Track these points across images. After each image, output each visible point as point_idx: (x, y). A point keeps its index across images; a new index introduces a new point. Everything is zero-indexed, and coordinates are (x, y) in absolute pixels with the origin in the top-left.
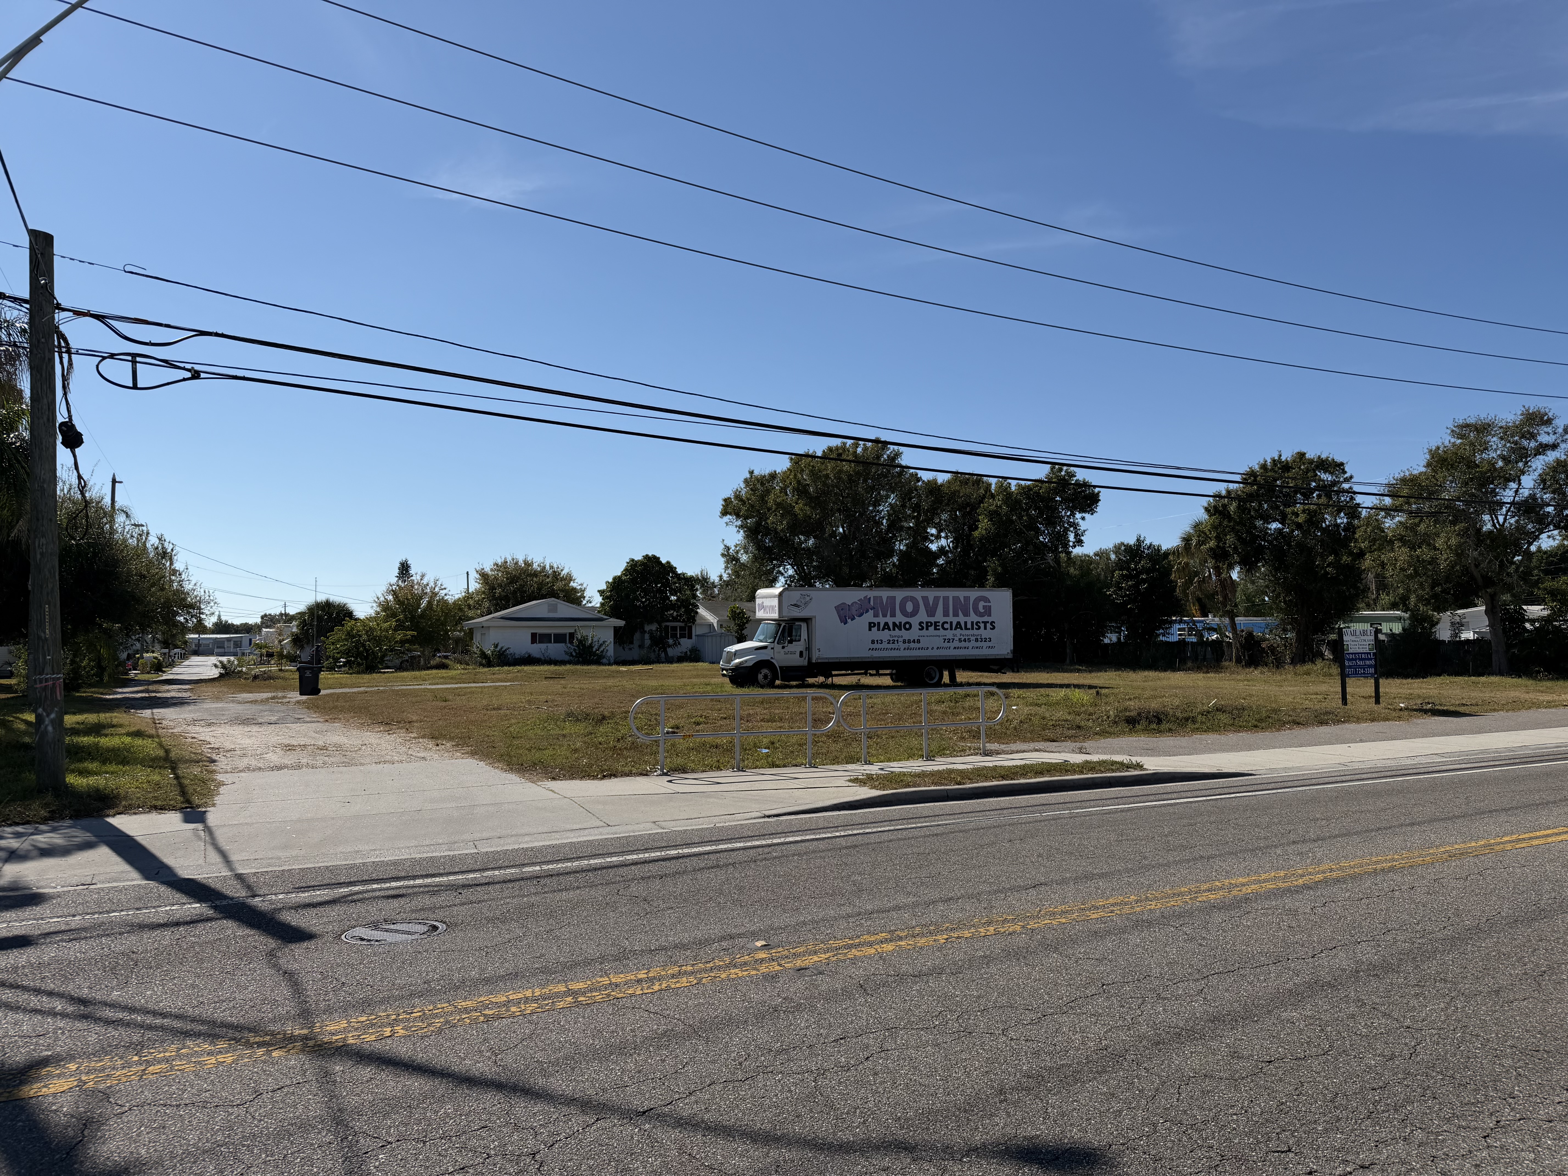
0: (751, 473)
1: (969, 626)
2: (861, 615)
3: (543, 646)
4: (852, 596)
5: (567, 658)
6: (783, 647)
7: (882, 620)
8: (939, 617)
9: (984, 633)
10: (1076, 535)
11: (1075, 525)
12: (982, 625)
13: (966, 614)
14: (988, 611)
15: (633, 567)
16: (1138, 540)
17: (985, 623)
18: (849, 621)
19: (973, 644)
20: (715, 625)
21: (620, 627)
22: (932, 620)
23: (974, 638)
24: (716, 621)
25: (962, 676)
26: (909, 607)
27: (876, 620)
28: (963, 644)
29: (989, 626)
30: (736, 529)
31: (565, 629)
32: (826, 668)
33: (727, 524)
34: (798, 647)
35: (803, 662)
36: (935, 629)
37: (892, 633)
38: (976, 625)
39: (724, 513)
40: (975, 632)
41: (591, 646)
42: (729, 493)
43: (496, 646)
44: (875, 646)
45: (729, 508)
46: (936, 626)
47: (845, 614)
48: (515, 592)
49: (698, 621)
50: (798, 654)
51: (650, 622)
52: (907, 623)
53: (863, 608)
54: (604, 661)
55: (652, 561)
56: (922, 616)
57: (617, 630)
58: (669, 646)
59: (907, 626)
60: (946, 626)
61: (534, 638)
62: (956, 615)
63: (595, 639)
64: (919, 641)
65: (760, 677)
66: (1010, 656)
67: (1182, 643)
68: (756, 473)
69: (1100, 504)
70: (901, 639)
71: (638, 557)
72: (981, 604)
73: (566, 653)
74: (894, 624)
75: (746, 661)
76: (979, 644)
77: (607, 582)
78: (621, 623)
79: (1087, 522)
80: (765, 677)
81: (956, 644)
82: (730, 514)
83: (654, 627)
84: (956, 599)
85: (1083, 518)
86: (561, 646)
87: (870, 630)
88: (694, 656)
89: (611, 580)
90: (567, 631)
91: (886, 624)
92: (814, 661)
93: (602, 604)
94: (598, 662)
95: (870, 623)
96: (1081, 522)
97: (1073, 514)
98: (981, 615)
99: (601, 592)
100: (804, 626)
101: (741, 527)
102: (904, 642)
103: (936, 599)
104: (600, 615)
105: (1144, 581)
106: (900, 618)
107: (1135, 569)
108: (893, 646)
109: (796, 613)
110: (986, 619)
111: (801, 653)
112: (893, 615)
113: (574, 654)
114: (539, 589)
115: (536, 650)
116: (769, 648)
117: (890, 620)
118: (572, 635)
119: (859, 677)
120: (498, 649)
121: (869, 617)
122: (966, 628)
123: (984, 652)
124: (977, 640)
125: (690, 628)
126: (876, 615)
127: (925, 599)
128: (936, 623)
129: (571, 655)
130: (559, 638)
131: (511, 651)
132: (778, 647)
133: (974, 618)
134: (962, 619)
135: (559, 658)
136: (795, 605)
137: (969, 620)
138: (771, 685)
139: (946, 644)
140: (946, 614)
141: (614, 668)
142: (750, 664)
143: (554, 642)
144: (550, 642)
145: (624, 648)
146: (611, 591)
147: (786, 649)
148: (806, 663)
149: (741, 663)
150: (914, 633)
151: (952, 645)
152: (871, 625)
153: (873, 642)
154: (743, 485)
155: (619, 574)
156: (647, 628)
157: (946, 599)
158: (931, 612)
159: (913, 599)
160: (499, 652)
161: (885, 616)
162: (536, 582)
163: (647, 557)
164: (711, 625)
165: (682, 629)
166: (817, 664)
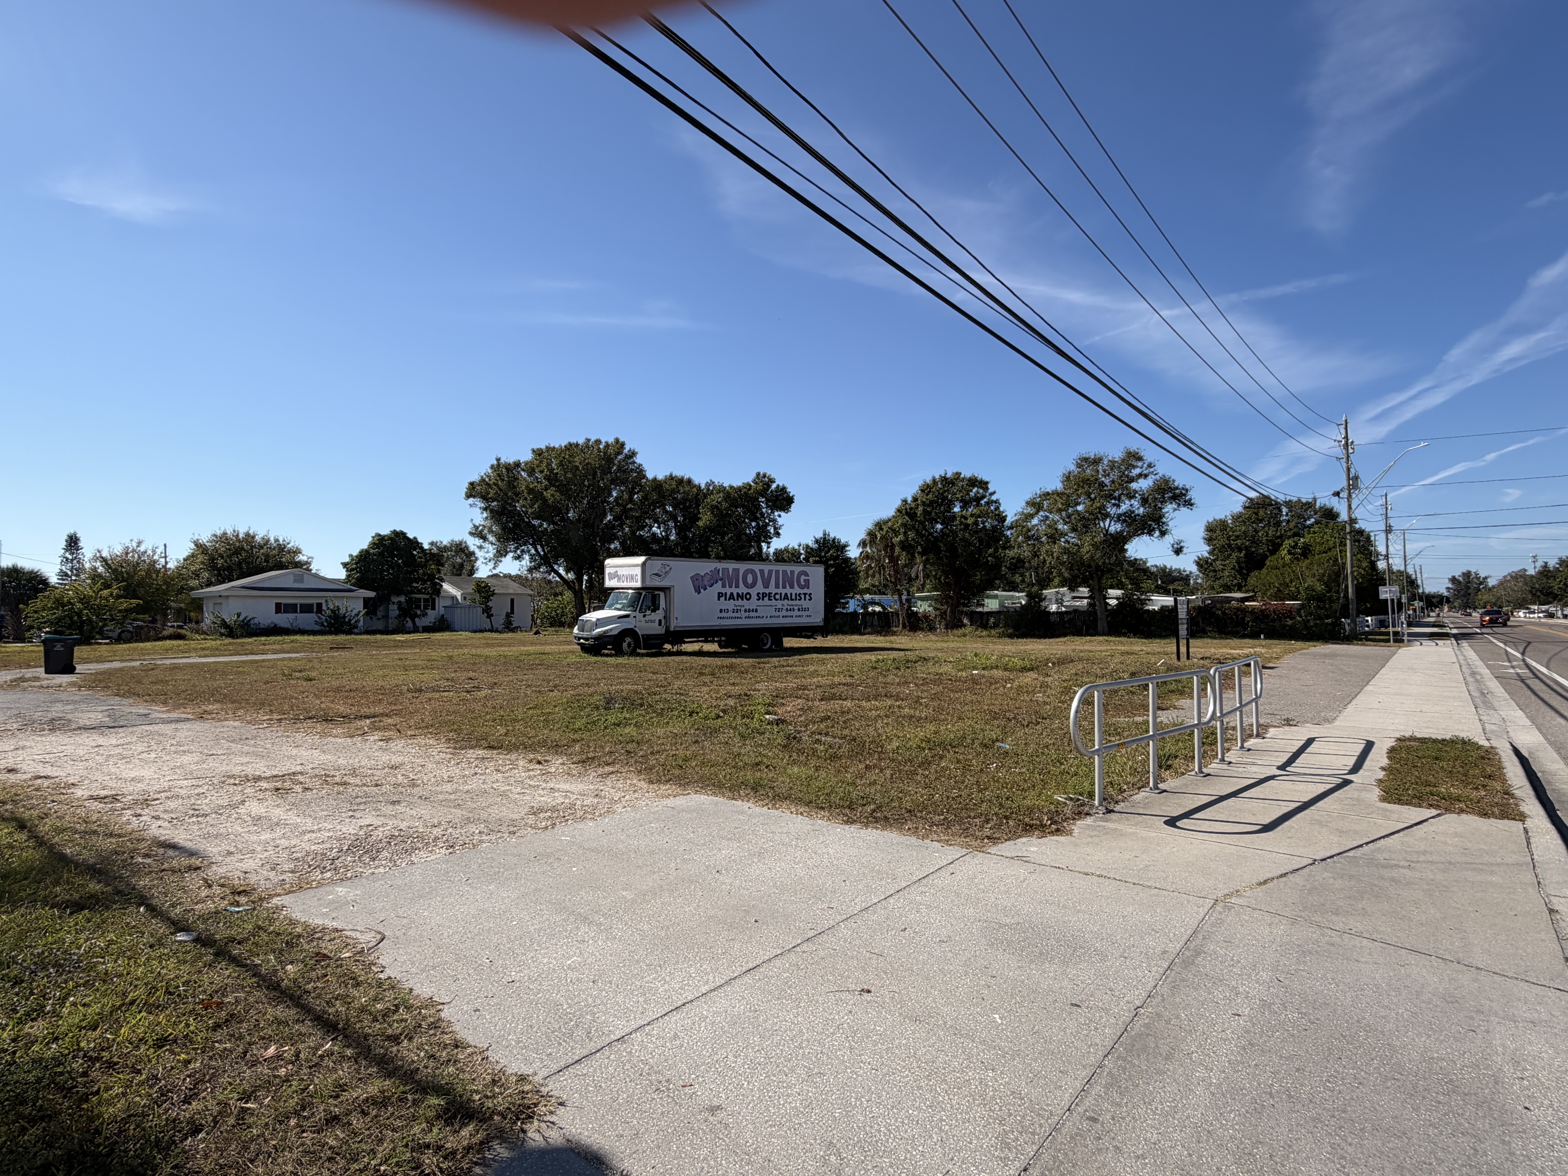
0: (498, 460)
1: (794, 597)
2: (711, 586)
3: (291, 616)
4: (705, 567)
5: (317, 628)
6: (644, 616)
7: (728, 591)
8: (772, 589)
9: (804, 603)
10: (775, 529)
11: (774, 521)
12: (803, 596)
13: (792, 587)
14: (807, 584)
15: (380, 542)
16: (825, 534)
17: (805, 594)
18: (702, 590)
19: (796, 613)
20: (459, 598)
21: (370, 599)
22: (767, 591)
23: (796, 608)
24: (459, 594)
25: (789, 642)
26: (750, 579)
27: (723, 591)
28: (789, 613)
29: (807, 597)
30: (480, 511)
31: (311, 599)
32: (678, 636)
33: (471, 505)
34: (659, 615)
35: (661, 630)
36: (769, 599)
37: (736, 602)
38: (798, 597)
39: (469, 496)
40: (798, 602)
41: (344, 617)
42: (476, 478)
43: (239, 615)
44: (723, 615)
45: (473, 491)
46: (770, 597)
47: (699, 584)
48: (240, 564)
49: (442, 594)
50: (657, 622)
51: (398, 595)
52: (748, 593)
53: (714, 578)
54: (356, 630)
55: (399, 536)
56: (759, 588)
57: (367, 602)
58: (419, 616)
59: (748, 596)
60: (778, 597)
61: (279, 608)
62: (784, 587)
63: (349, 609)
64: (756, 611)
65: (625, 645)
66: (822, 624)
67: (855, 614)
68: (502, 461)
69: (793, 505)
70: (743, 609)
71: (385, 531)
72: (803, 578)
73: (316, 623)
74: (738, 594)
75: (611, 630)
76: (800, 613)
77: (351, 556)
78: (371, 594)
79: (783, 519)
80: (629, 645)
81: (784, 613)
82: (474, 497)
83: (402, 599)
84: (785, 572)
85: (780, 516)
86: (312, 617)
87: (719, 599)
88: (442, 625)
89: (355, 553)
90: (314, 601)
91: (732, 594)
92: (672, 629)
93: (348, 576)
94: (349, 632)
95: (719, 593)
96: (779, 519)
97: (773, 512)
98: (802, 587)
99: (345, 565)
100: (662, 594)
101: (485, 509)
102: (745, 611)
103: (770, 572)
104: (348, 586)
105: (832, 566)
106: (743, 589)
107: (825, 556)
108: (735, 615)
109: (657, 583)
110: (805, 591)
111: (660, 621)
112: (737, 586)
113: (325, 624)
114: (267, 561)
115: (284, 620)
116: (632, 616)
117: (735, 591)
118: (319, 605)
119: (701, 644)
120: (241, 618)
121: (718, 587)
122: (792, 600)
123: (804, 621)
124: (799, 610)
125: (434, 601)
126: (724, 586)
127: (762, 571)
128: (770, 593)
129: (323, 625)
130: (306, 609)
131: (256, 621)
132: (639, 616)
133: (797, 590)
134: (788, 591)
135: (310, 628)
136: (656, 574)
137: (794, 591)
138: (633, 653)
139: (777, 614)
140: (777, 587)
141: (365, 637)
142: (615, 633)
143: (301, 612)
144: (296, 612)
145: (371, 618)
146: (356, 563)
147: (647, 618)
148: (663, 632)
149: (605, 632)
150: (753, 603)
151: (781, 614)
152: (720, 595)
153: (721, 611)
154: (490, 471)
155: (366, 547)
156: (395, 599)
157: (777, 572)
158: (766, 585)
159: (752, 572)
160: (243, 621)
161: (731, 587)
162: (263, 554)
163: (395, 533)
164: (454, 598)
165: (426, 600)
166: (675, 632)
